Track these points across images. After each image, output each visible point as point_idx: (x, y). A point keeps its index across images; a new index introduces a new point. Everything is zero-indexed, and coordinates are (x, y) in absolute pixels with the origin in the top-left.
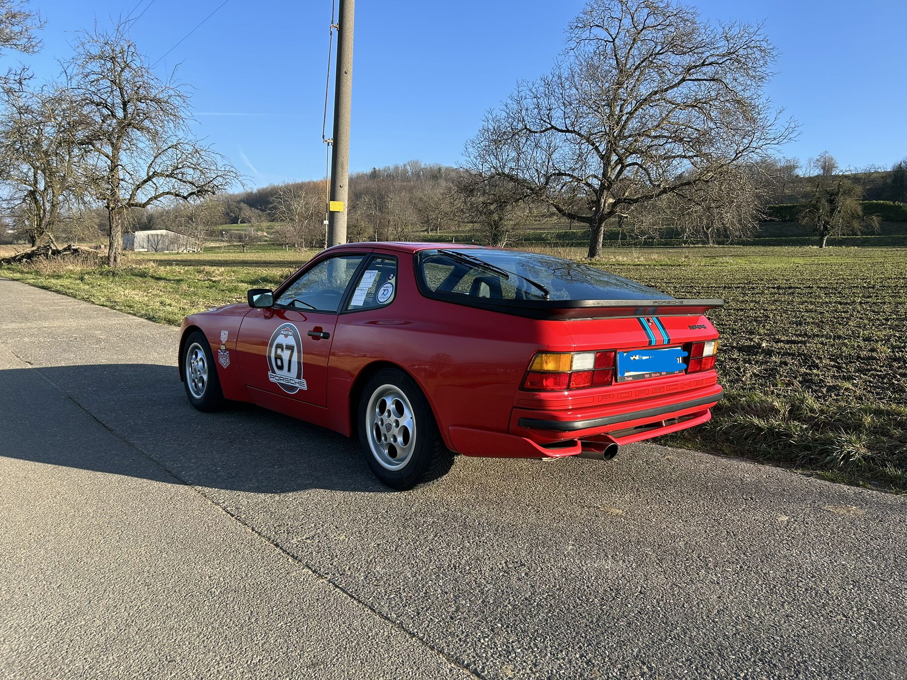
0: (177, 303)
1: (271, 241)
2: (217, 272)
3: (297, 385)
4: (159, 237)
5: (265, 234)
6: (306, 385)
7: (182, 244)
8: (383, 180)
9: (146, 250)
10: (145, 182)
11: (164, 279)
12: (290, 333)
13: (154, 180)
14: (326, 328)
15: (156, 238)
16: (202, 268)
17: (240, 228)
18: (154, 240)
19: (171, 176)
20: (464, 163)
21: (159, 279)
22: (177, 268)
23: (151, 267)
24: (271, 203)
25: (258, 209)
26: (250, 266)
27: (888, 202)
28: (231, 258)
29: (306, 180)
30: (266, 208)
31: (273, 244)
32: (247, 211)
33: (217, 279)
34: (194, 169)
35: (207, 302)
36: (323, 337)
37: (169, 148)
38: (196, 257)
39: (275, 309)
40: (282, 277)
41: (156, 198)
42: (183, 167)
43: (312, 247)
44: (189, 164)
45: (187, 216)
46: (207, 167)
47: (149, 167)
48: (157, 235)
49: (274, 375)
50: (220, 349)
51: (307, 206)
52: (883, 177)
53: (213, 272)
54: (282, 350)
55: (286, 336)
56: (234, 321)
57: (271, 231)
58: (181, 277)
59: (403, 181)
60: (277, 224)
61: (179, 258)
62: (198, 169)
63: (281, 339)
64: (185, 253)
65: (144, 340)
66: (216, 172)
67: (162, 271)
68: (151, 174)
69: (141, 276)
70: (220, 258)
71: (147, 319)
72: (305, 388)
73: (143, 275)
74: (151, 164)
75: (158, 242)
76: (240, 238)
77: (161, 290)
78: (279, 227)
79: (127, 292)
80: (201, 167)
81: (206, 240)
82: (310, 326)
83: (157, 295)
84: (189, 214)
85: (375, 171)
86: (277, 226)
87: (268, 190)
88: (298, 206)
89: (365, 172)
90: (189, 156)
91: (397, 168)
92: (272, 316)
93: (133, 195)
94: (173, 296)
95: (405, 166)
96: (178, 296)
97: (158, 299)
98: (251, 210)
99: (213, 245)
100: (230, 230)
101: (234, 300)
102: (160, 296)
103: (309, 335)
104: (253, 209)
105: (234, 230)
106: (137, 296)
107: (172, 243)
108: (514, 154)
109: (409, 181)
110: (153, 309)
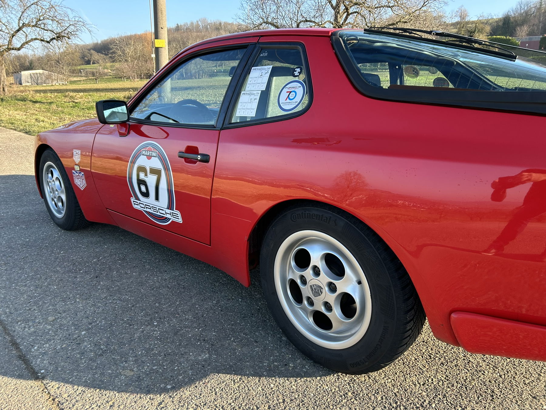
0: (49, 119)
1: (114, 75)
2: (78, 96)
3: (168, 216)
4: (38, 75)
5: (110, 71)
6: (180, 217)
7: (54, 79)
8: (184, 32)
9: (30, 84)
10: (18, 31)
11: (39, 102)
12: (154, 154)
13: (24, 29)
14: (204, 148)
15: (36, 76)
16: (67, 94)
17: (92, 67)
18: (35, 77)
19: (35, 26)
20: (241, 15)
21: (36, 102)
22: (49, 94)
23: (30, 95)
24: (111, 49)
25: (103, 54)
26: (102, 92)
27: (502, 37)
28: (88, 87)
29: (133, 34)
30: (108, 53)
31: (116, 78)
32: (96, 56)
33: (78, 101)
34: (52, 20)
35: (72, 118)
36: (200, 161)
37: (31, 5)
38: (64, 87)
39: (131, 124)
40: (125, 97)
41: (27, 43)
42: (44, 19)
43: (141, 78)
44: (48, 17)
45: (56, 60)
46: (62, 18)
47: (19, 20)
48: (37, 74)
49: (139, 202)
50: (74, 170)
51: (135, 51)
52: (497, 22)
53: (76, 96)
54: (146, 175)
55: (149, 157)
56: (86, 138)
57: (114, 68)
58: (52, 100)
59: (197, 32)
60: (117, 64)
61: (52, 88)
62: (55, 20)
63: (142, 161)
64: (57, 85)
65: (19, 152)
66: (68, 22)
67: (38, 97)
68: (21, 25)
69: (22, 101)
70: (81, 88)
71: (24, 133)
72: (180, 220)
73: (24, 100)
74: (20, 17)
75: (38, 78)
76: (93, 74)
77: (37, 110)
78: (118, 66)
79: (11, 112)
80: (57, 18)
81: (70, 76)
82: (182, 146)
83: (33, 114)
84: (57, 59)
85: (178, 26)
86: (117, 65)
87: (108, 41)
88: (129, 51)
89: (171, 27)
90: (48, 11)
91: (192, 23)
92: (129, 133)
93: (10, 42)
94: (45, 114)
95: (197, 22)
96: (49, 114)
97: (34, 117)
98: (98, 55)
99: (75, 79)
100: (86, 69)
101: (92, 115)
102: (36, 115)
103: (180, 157)
104: (99, 54)
105: (88, 69)
106: (18, 115)
107: (47, 79)
108: (274, 8)
109: (201, 32)
110: (29, 125)
